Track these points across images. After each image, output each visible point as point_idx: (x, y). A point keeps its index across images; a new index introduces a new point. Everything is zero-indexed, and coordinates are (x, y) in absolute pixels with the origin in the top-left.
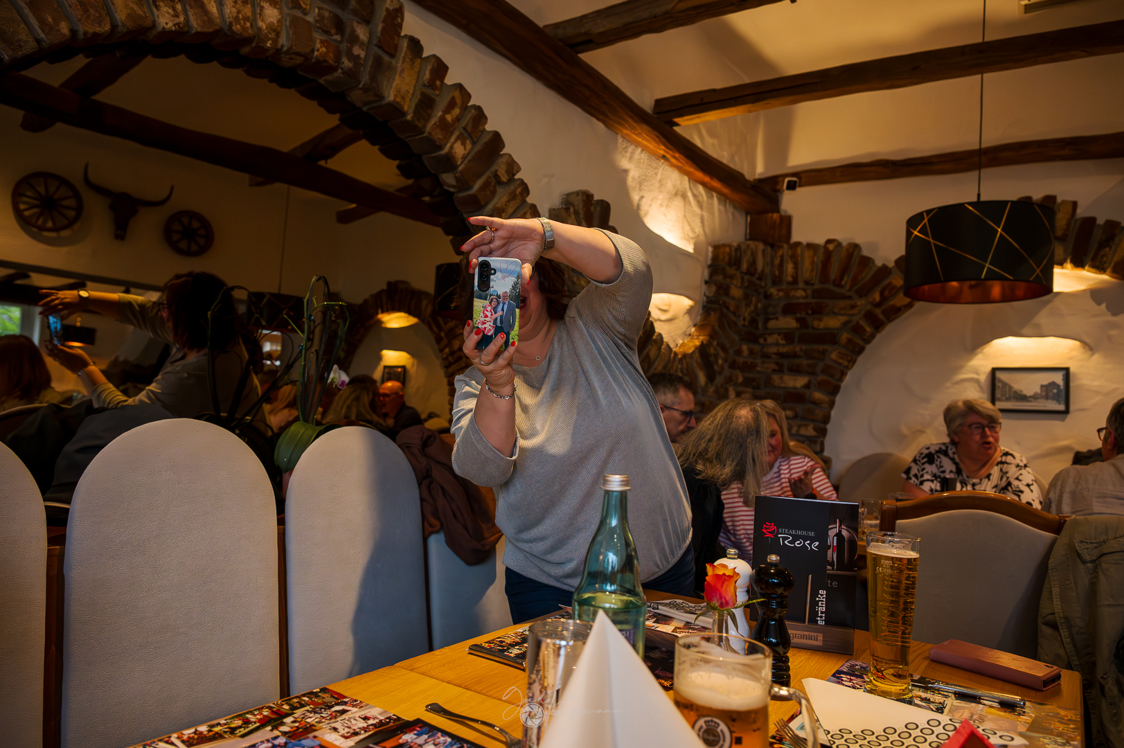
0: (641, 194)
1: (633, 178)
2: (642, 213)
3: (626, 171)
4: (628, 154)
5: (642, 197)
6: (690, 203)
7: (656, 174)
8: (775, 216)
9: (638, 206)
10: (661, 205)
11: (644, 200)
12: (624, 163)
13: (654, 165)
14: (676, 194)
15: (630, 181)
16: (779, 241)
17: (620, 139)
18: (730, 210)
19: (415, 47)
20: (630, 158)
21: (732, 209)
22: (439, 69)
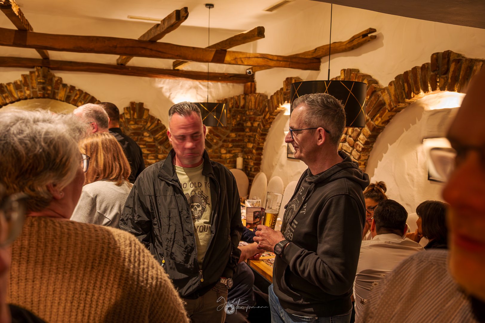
0: (171, 92)
1: (166, 89)
2: (171, 98)
3: (162, 88)
4: (162, 82)
5: (171, 94)
6: (201, 88)
7: (179, 84)
8: (249, 84)
9: (169, 97)
10: (182, 94)
11: (172, 94)
12: (160, 85)
13: (177, 81)
14: (191, 88)
15: (164, 90)
16: (251, 93)
17: (157, 79)
18: (230, 85)
19: (65, 86)
20: (164, 83)
21: (232, 84)
22: (73, 88)
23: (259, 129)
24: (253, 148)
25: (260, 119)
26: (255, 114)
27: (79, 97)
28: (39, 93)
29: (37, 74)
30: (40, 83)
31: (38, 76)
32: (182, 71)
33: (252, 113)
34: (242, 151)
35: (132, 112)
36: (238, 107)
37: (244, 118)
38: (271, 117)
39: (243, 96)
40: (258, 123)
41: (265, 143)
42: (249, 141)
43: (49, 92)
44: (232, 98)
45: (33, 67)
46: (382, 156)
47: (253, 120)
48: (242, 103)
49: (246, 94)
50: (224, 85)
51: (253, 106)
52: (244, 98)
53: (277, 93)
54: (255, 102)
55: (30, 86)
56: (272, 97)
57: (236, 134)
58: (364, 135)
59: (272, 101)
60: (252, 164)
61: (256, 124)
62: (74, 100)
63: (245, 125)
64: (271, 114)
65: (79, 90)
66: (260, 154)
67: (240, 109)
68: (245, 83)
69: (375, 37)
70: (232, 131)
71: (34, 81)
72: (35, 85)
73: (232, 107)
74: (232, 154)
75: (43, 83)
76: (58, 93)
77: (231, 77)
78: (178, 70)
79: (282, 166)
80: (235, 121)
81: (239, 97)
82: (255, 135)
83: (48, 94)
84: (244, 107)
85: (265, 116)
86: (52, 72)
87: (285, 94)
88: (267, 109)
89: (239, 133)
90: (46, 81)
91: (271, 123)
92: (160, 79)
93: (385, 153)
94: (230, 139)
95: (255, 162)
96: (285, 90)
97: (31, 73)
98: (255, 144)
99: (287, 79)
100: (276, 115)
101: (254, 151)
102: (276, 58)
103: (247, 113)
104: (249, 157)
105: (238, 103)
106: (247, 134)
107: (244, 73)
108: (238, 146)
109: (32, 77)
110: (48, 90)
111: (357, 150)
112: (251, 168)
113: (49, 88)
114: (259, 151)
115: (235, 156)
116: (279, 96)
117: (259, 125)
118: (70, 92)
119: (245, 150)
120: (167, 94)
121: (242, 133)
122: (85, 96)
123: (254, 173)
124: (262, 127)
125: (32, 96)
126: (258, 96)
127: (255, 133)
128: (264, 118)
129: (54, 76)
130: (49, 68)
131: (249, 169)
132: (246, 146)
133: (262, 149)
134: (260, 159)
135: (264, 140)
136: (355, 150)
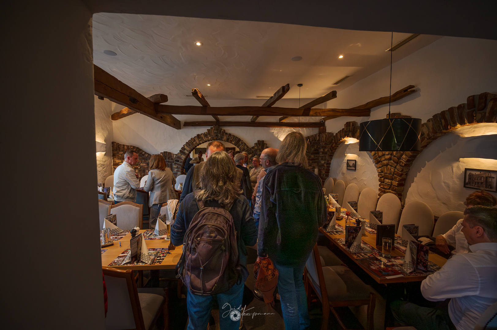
0: (278, 135)
1: (276, 133)
3: (273, 132)
8: (322, 127)
9: (277, 137)
15: (274, 133)
16: (323, 133)
17: (271, 128)
18: (311, 129)
19: (226, 134)
20: (274, 130)
21: (311, 128)
22: (230, 135)
23: (328, 153)
24: (324, 163)
25: (329, 147)
26: (325, 144)
27: (233, 139)
28: (215, 138)
29: (214, 129)
30: (215, 133)
31: (214, 130)
32: (284, 123)
33: (324, 144)
34: (318, 165)
35: (258, 145)
36: (316, 141)
37: (319, 146)
38: (336, 145)
39: (318, 135)
40: (327, 149)
41: (332, 160)
42: (322, 159)
43: (219, 137)
44: (312, 136)
45: (212, 126)
46: (421, 169)
47: (324, 147)
48: (317, 139)
49: (320, 133)
50: (307, 129)
51: (324, 140)
52: (319, 136)
53: (340, 132)
54: (326, 138)
55: (211, 135)
56: (336, 134)
57: (314, 156)
58: (406, 155)
59: (337, 136)
60: (324, 172)
61: (326, 150)
62: (231, 140)
63: (319, 150)
64: (336, 144)
65: (233, 135)
66: (329, 167)
67: (316, 142)
68: (319, 127)
69: (414, 91)
70: (312, 154)
71: (213, 132)
72: (213, 134)
73: (312, 141)
74: (312, 166)
75: (217, 133)
76: (223, 137)
77: (311, 124)
78: (282, 122)
79: (343, 174)
80: (313, 148)
81: (316, 135)
82: (326, 156)
83: (219, 138)
84: (319, 140)
85: (332, 145)
86: (221, 127)
87: (346, 132)
88: (333, 141)
89: (315, 155)
90: (218, 132)
91: (336, 149)
92: (272, 128)
93: (423, 167)
94: (311, 158)
95: (326, 171)
96: (345, 129)
97: (211, 128)
98: (326, 161)
99: (347, 123)
100: (339, 145)
101: (325, 165)
102: (341, 111)
103: (321, 143)
104: (322, 168)
105: (315, 138)
106: (321, 155)
107: (319, 122)
108: (315, 162)
109: (211, 130)
110: (219, 136)
111: (400, 165)
112: (323, 175)
113: (219, 135)
114: (328, 165)
115: (314, 168)
116: (341, 133)
117: (328, 150)
118: (229, 137)
119: (319, 164)
120: (276, 136)
121: (317, 155)
122: (235, 138)
123: (326, 177)
124: (330, 151)
125: (211, 139)
126: (327, 134)
127: (325, 155)
128: (331, 146)
129: (222, 129)
130: (219, 125)
131: (322, 175)
132: (320, 162)
133: (330, 164)
134: (329, 170)
135: (331, 158)
136: (399, 165)
